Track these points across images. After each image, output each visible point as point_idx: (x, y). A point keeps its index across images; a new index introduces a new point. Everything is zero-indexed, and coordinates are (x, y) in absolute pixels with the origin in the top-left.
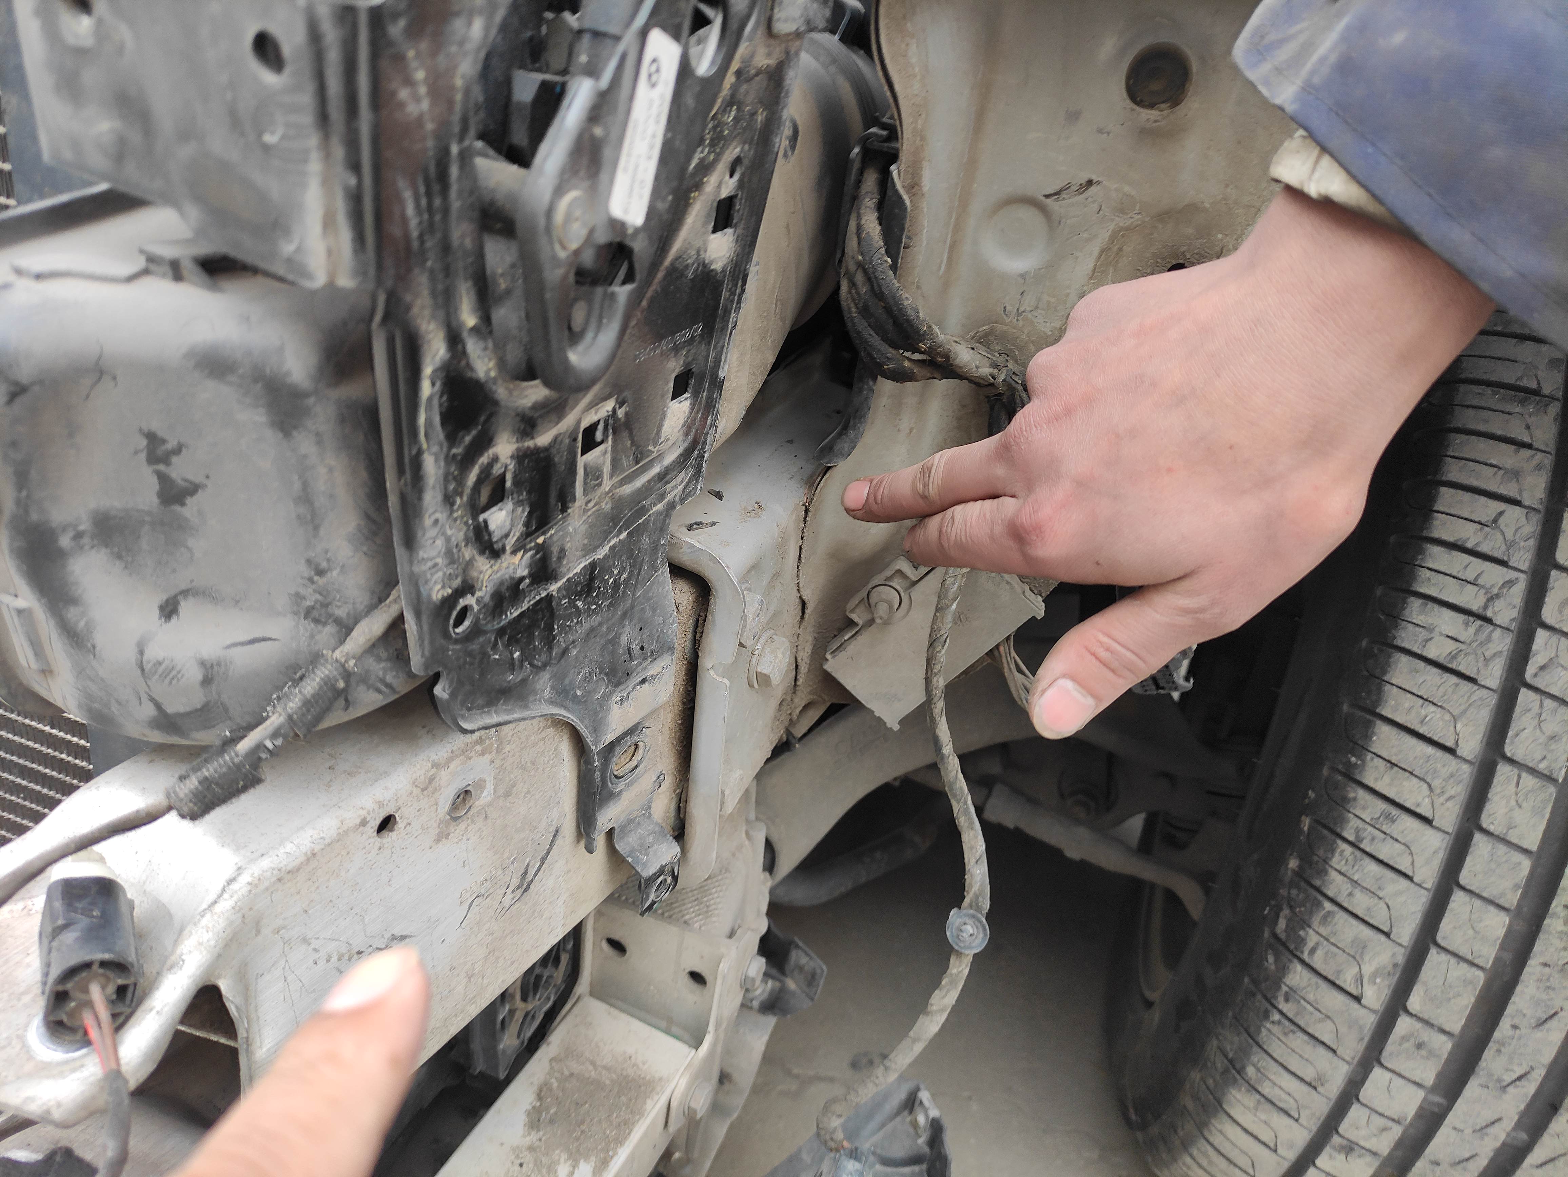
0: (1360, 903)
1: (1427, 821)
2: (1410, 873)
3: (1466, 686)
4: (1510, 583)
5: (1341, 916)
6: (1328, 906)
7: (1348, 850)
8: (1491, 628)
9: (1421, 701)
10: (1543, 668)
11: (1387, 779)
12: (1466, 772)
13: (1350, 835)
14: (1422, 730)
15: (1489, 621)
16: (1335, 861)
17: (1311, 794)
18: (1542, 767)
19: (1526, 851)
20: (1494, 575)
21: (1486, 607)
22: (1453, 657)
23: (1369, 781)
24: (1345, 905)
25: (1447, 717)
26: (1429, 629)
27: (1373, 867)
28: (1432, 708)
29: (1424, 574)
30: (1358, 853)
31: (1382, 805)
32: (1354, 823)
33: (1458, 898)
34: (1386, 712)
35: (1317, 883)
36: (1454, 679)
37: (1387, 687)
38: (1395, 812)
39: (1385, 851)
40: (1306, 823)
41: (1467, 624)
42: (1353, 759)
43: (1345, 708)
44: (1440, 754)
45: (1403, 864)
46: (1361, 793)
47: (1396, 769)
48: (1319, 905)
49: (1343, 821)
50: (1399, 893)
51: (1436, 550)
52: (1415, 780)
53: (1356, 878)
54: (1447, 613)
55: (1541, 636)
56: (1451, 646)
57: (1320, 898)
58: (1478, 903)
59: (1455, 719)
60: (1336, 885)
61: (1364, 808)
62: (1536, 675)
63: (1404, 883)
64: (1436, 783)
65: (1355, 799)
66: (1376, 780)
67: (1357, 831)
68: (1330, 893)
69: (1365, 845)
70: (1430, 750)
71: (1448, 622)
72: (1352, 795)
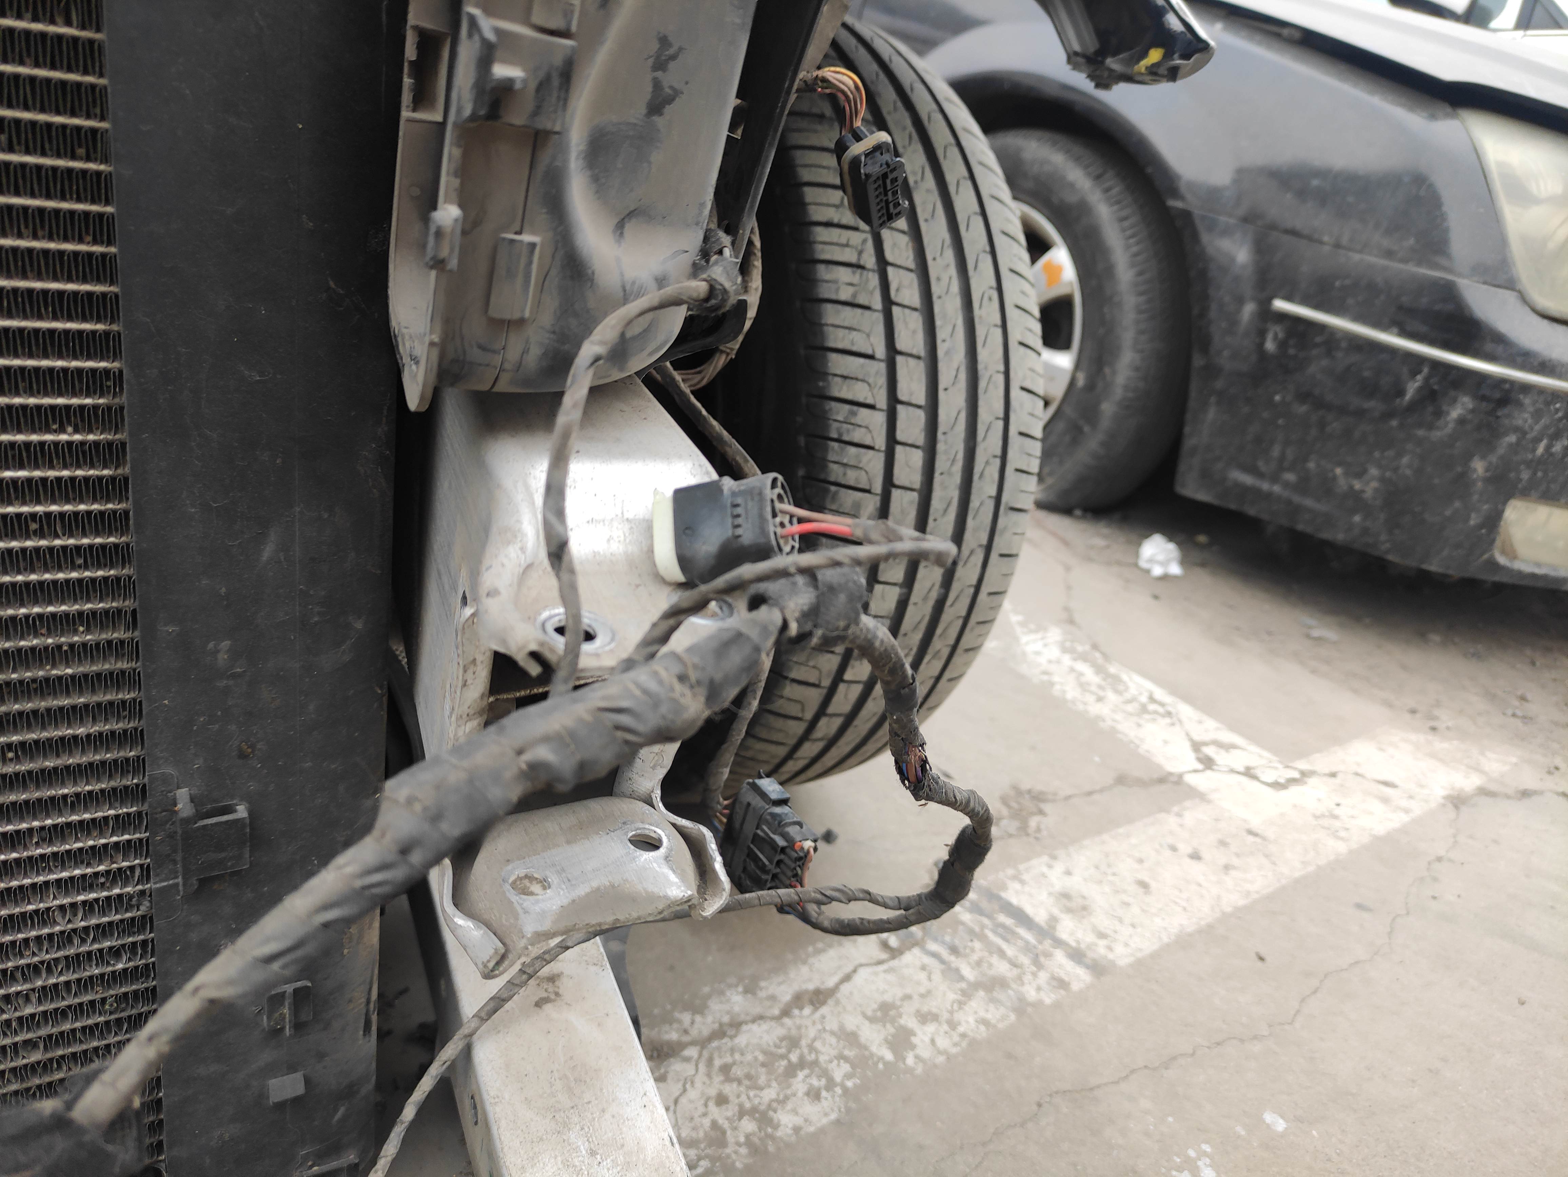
0: (851, 477)
1: (871, 407)
2: (871, 444)
3: (867, 313)
4: (865, 241)
5: (843, 491)
6: (833, 488)
7: (835, 445)
8: (865, 273)
9: (847, 331)
10: (898, 290)
11: (845, 388)
12: (882, 367)
13: (834, 435)
14: (854, 349)
15: (862, 267)
16: (831, 457)
17: (799, 419)
18: (915, 352)
19: (919, 407)
20: (855, 238)
21: (859, 259)
22: (854, 295)
23: (836, 393)
24: (843, 482)
25: (864, 336)
26: (835, 282)
27: (853, 450)
28: (855, 333)
29: (819, 247)
30: (842, 445)
31: (847, 407)
32: (835, 425)
33: (899, 449)
34: (831, 344)
35: (822, 476)
36: (859, 311)
37: (825, 328)
38: (855, 408)
39: (857, 435)
40: (802, 441)
41: (854, 273)
42: (821, 384)
43: (802, 352)
44: (867, 361)
45: (868, 441)
46: (833, 404)
47: (848, 381)
48: (827, 491)
49: (827, 427)
50: (870, 461)
51: (819, 230)
52: (860, 383)
53: (845, 461)
54: (842, 270)
55: (890, 270)
56: (851, 290)
57: (826, 485)
58: (908, 448)
59: (868, 336)
60: (835, 472)
61: (838, 413)
62: (896, 296)
63: (871, 452)
64: (871, 380)
65: (831, 409)
66: (839, 391)
67: (838, 430)
68: (832, 478)
69: (846, 438)
70: (861, 361)
71: (844, 275)
72: (827, 408)
